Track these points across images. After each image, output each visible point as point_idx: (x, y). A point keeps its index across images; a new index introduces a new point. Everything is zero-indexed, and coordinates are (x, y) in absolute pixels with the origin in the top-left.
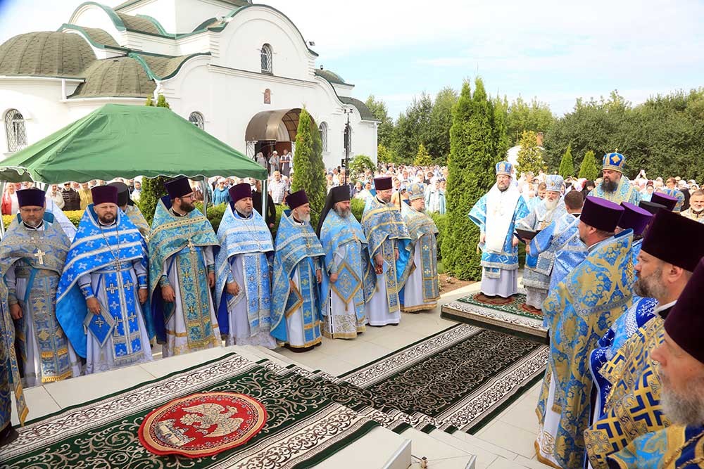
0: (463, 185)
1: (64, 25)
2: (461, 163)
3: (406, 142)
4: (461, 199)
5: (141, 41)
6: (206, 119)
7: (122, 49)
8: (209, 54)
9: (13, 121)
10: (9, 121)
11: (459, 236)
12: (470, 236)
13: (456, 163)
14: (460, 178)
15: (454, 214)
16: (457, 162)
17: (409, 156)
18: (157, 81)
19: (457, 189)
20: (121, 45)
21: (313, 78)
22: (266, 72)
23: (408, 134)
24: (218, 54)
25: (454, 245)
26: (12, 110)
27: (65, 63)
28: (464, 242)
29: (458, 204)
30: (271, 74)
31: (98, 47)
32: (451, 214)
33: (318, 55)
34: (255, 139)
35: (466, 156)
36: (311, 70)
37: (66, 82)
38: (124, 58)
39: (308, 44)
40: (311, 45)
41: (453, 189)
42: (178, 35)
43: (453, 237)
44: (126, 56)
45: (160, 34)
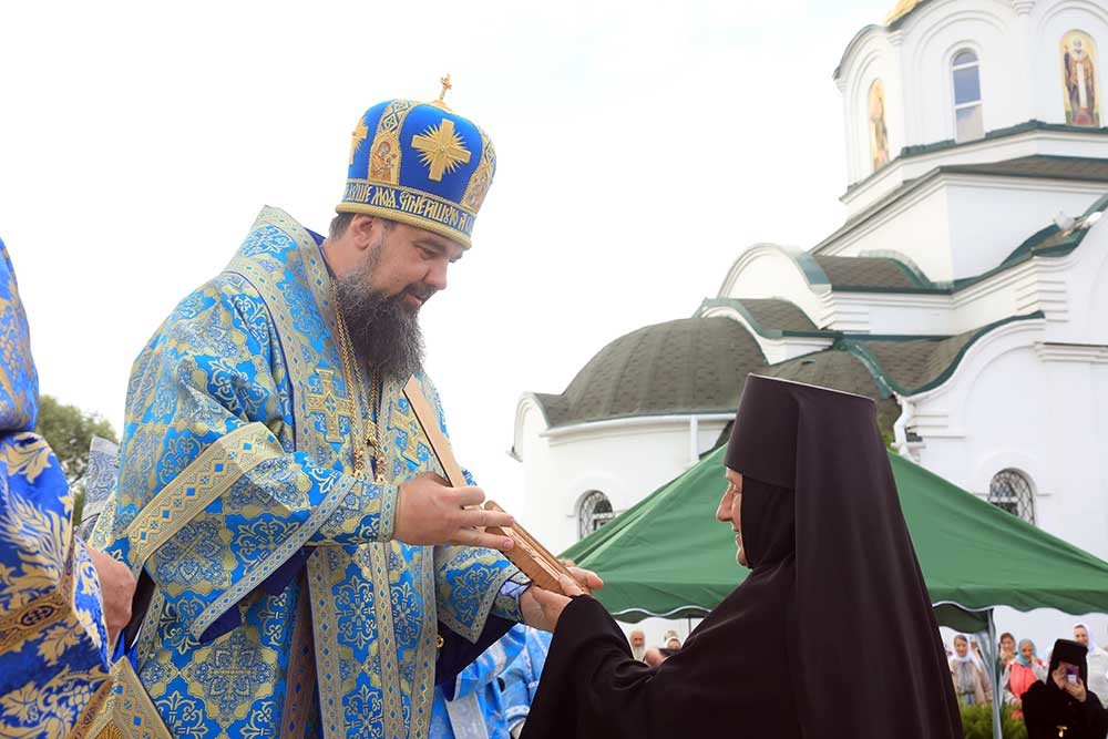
1: (707, 302)
5: (866, 309)
6: (1040, 486)
7: (824, 333)
8: (1039, 314)
9: (595, 517)
10: (585, 520)
18: (902, 400)
20: (820, 326)
24: (1065, 311)
26: (593, 493)
27: (699, 382)
31: (770, 338)
37: (700, 422)
38: (825, 354)
42: (957, 282)
44: (831, 348)
45: (915, 286)
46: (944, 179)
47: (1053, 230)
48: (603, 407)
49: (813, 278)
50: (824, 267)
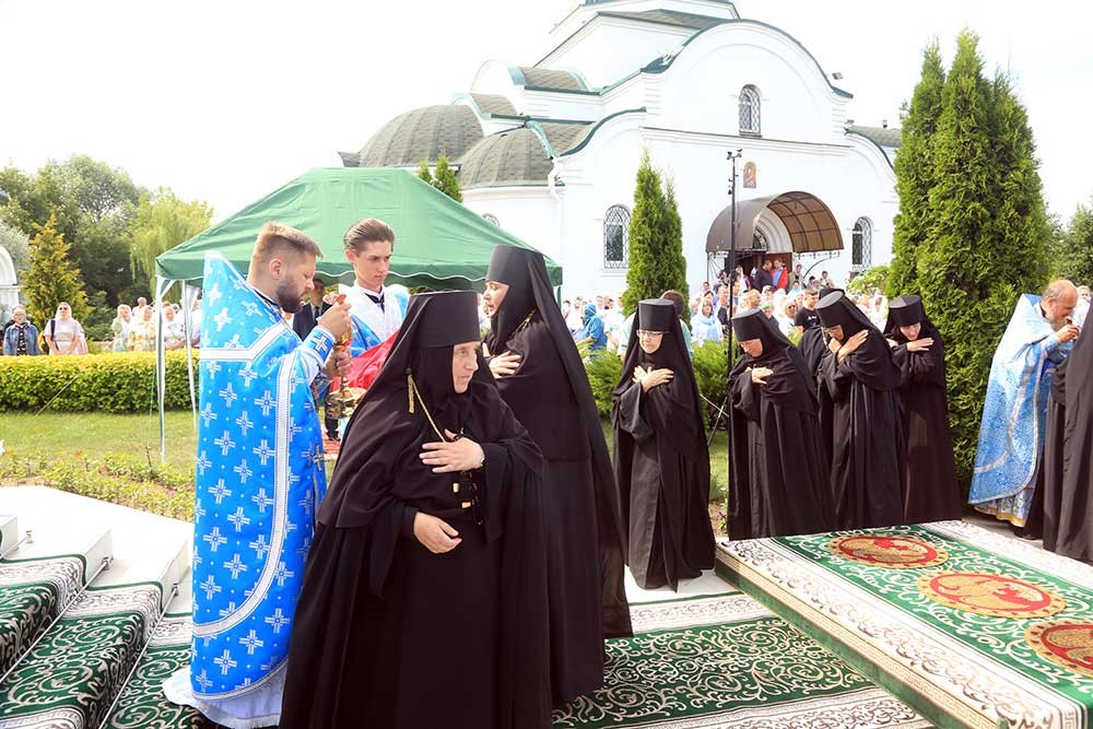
5: (547, 102)
7: (519, 117)
8: (643, 110)
18: (555, 160)
20: (518, 112)
21: (842, 139)
22: (749, 131)
24: (658, 108)
30: (758, 137)
31: (487, 118)
33: (851, 96)
36: (839, 125)
38: (518, 130)
39: (831, 78)
40: (836, 78)
44: (523, 126)
45: (583, 89)
46: (600, 18)
47: (661, 60)
48: (378, 162)
49: (516, 81)
50: (525, 75)
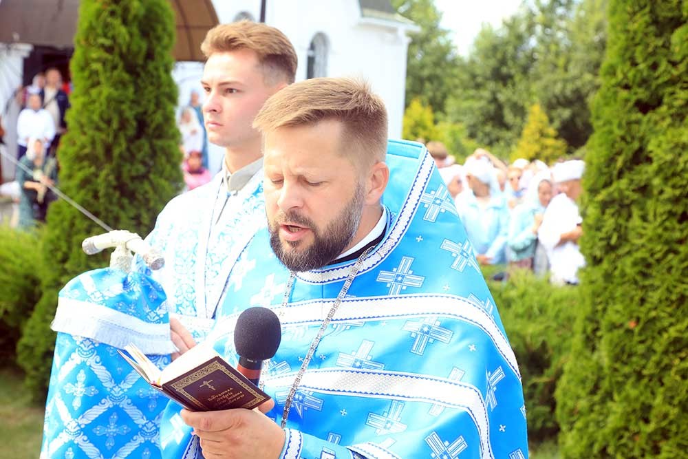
0: (647, 171)
2: (642, 94)
3: (494, 100)
4: (636, 221)
11: (621, 355)
12: (666, 352)
13: (624, 94)
14: (636, 145)
15: (608, 277)
16: (627, 87)
17: (498, 140)
19: (623, 183)
23: (502, 78)
25: (605, 385)
28: (640, 376)
29: (623, 238)
32: (597, 273)
34: (23, 40)
35: (664, 65)
41: (607, 185)
43: (603, 355)
